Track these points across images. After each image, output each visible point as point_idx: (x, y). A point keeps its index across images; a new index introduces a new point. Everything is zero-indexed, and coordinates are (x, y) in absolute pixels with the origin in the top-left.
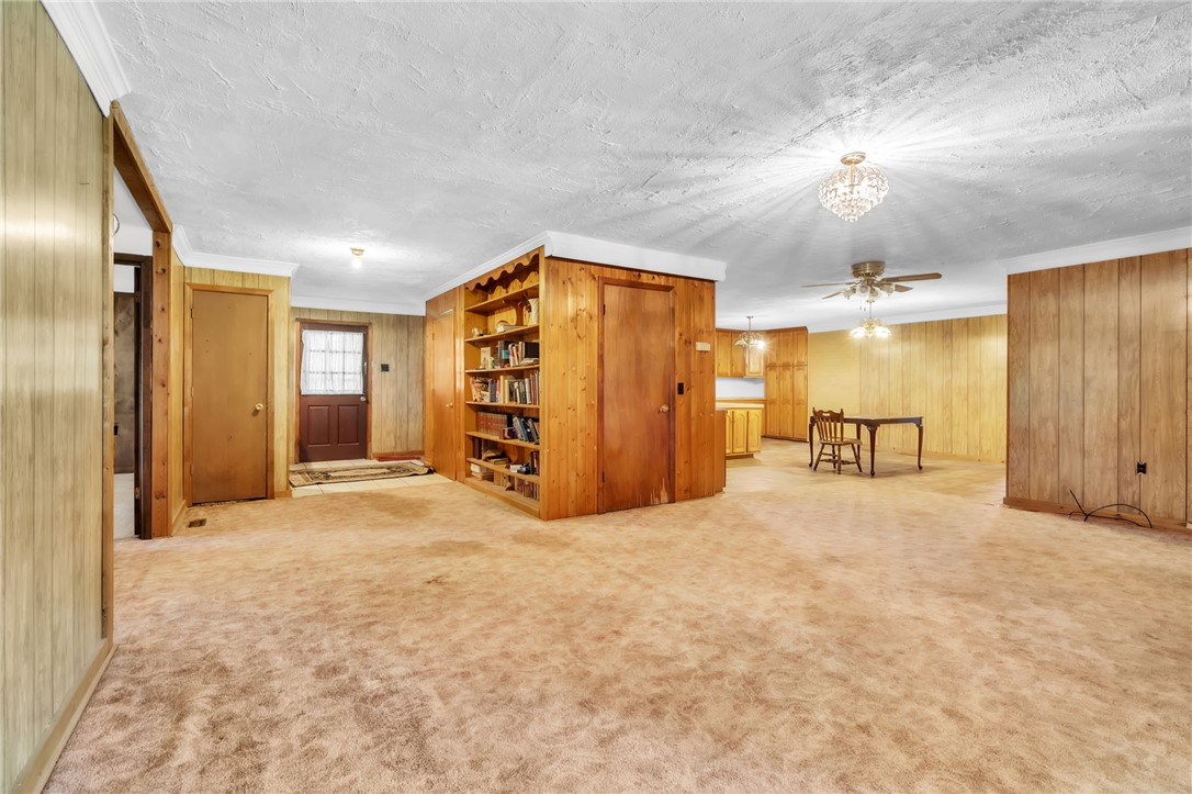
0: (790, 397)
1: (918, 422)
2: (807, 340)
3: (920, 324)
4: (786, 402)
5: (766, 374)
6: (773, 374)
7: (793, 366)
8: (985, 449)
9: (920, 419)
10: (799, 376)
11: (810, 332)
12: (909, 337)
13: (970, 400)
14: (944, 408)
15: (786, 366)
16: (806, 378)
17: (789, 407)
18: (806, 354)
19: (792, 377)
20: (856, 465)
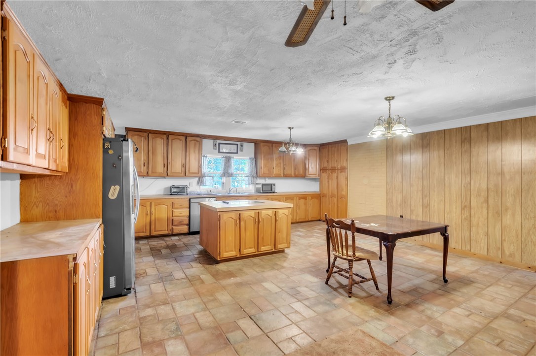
0: (335, 192)
1: (444, 231)
2: (347, 149)
3: (438, 132)
4: (332, 196)
5: (320, 175)
6: (325, 175)
7: (338, 169)
8: (507, 253)
9: (446, 227)
10: (342, 176)
11: (349, 143)
12: (429, 144)
13: (491, 201)
14: (463, 208)
15: (333, 170)
16: (347, 178)
17: (335, 200)
18: (347, 160)
19: (337, 178)
20: (372, 282)
